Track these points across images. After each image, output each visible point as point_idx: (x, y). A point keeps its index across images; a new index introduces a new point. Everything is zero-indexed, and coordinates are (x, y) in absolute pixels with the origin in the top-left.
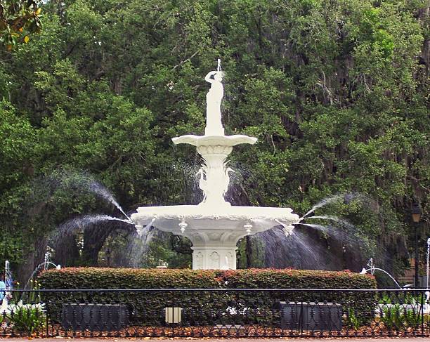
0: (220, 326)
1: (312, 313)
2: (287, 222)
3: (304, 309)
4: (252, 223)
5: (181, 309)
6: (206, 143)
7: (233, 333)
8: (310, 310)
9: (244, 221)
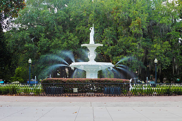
0: (87, 93)
1: (112, 90)
2: (111, 66)
3: (110, 88)
4: (101, 66)
5: (77, 88)
6: (90, 46)
7: (91, 95)
8: (112, 89)
9: (99, 66)
